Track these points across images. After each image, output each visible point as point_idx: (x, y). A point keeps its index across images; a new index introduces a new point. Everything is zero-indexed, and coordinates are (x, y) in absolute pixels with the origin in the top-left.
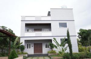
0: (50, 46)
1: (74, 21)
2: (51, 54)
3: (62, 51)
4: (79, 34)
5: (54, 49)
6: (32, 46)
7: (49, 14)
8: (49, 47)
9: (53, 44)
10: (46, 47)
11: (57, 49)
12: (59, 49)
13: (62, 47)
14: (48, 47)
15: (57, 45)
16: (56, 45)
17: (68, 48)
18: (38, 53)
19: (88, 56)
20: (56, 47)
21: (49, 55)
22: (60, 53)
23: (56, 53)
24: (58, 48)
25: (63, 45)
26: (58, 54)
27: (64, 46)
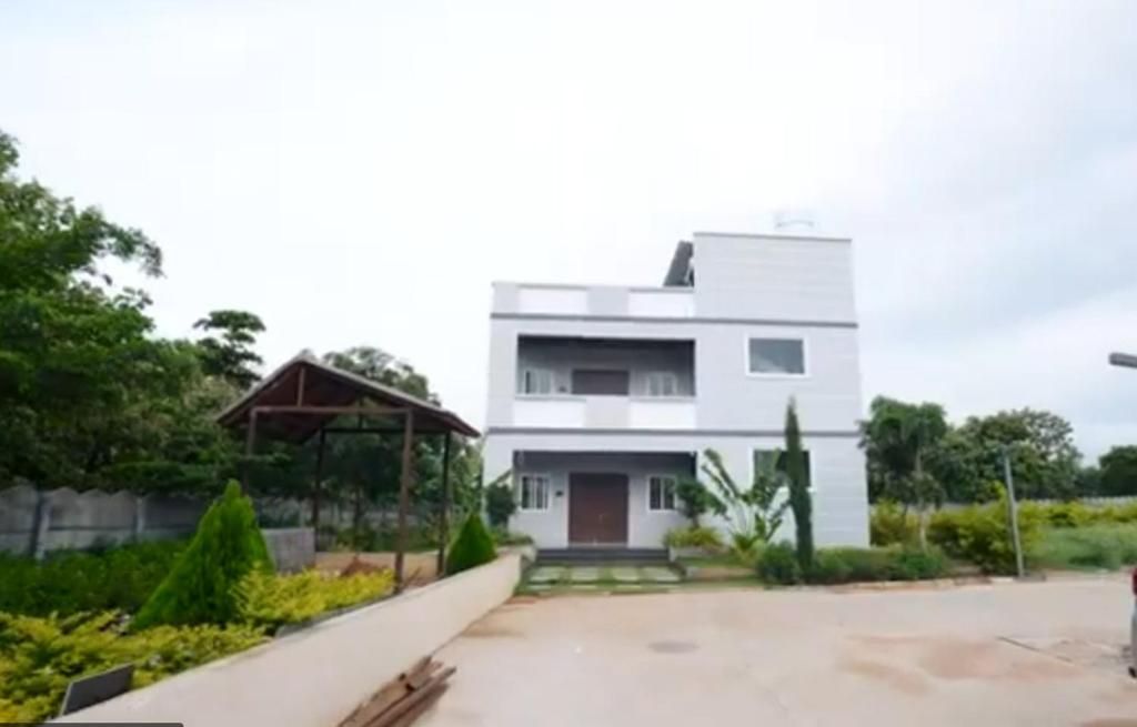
0: (682, 497)
1: (853, 326)
2: (686, 552)
3: (753, 533)
4: (867, 428)
5: (709, 519)
6: (559, 494)
7: (681, 275)
8: (677, 502)
9: (701, 489)
10: (655, 504)
11: (727, 524)
12: (736, 521)
13: (755, 508)
14: (669, 505)
15: (727, 493)
16: (720, 495)
17: (789, 516)
18: (595, 545)
19: (905, 568)
20: (721, 509)
21: (674, 554)
22: (744, 543)
23: (720, 545)
24: (730, 512)
25: (760, 494)
26: (732, 551)
27: (765, 502)
